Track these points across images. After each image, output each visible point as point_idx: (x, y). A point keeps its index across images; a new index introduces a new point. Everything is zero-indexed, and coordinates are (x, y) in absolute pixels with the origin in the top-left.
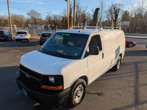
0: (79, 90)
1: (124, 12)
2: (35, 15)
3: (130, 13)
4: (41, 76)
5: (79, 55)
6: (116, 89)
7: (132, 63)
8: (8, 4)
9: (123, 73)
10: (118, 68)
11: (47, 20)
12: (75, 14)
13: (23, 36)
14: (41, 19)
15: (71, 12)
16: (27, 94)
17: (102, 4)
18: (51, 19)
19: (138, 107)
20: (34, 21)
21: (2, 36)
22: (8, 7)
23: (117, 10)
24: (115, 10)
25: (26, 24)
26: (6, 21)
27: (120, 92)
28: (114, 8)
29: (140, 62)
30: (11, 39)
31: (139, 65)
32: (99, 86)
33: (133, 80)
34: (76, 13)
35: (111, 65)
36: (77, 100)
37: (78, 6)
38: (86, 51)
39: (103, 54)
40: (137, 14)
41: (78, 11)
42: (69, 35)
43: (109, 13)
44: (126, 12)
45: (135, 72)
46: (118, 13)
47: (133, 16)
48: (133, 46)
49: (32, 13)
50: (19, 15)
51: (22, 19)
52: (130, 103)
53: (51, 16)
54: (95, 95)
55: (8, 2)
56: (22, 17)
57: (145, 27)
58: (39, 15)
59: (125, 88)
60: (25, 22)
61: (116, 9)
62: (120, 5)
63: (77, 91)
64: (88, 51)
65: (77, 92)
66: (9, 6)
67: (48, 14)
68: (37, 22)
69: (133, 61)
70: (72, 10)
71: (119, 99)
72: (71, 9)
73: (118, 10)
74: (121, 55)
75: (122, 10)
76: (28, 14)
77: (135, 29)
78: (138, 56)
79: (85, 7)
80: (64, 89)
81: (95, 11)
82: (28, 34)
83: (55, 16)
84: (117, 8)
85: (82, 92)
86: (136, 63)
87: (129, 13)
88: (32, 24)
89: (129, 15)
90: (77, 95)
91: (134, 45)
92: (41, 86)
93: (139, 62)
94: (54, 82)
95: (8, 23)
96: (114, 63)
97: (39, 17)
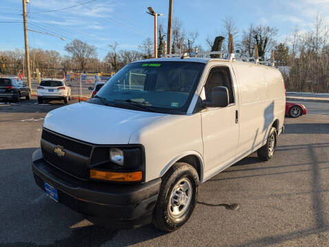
0: (181, 190)
1: (276, 47)
2: (83, 51)
3: (291, 48)
4: (91, 148)
5: (181, 106)
6: (269, 196)
7: (301, 147)
8: (25, 23)
9: (283, 166)
10: (271, 154)
11: (109, 62)
12: (171, 48)
13: (55, 91)
14: (94, 61)
15: (161, 44)
16: (57, 195)
17: (229, 28)
18: (117, 60)
19: (325, 234)
20: (79, 64)
21: (8, 91)
22: (25, 30)
23: (262, 41)
24: (257, 41)
25: (64, 69)
26: (19, 63)
27: (279, 202)
28: (256, 37)
29: (320, 145)
30: (28, 97)
31: (318, 151)
32: (229, 190)
33: (306, 179)
34: (173, 46)
35: (256, 144)
36: (176, 214)
37: (176, 33)
38: (199, 97)
39: (237, 112)
40: (306, 50)
41: (176, 42)
42: (159, 65)
43: (244, 48)
44: (281, 46)
45: (310, 164)
46: (265, 47)
47: (298, 55)
48: (301, 115)
49: (76, 46)
50: (47, 51)
51: (55, 58)
52: (304, 226)
53: (118, 53)
54: (220, 207)
55: (24, 20)
56: (55, 55)
57: (324, 77)
58: (91, 50)
59: (289, 195)
60: (60, 66)
61: (259, 39)
62: (268, 30)
63: (177, 192)
64: (203, 97)
65: (177, 195)
66: (27, 28)
67: (111, 50)
68: (86, 66)
69: (305, 143)
70: (165, 40)
71: (276, 218)
72: (161, 39)
73: (264, 42)
74: (275, 124)
75: (273, 41)
76: (68, 49)
77: (303, 83)
78: (313, 133)
79: (191, 35)
80: (147, 181)
81: (215, 43)
82: (65, 86)
83: (127, 54)
84: (262, 36)
85: (189, 198)
86: (310, 147)
87: (288, 49)
88: (75, 70)
89: (289, 54)
90: (175, 203)
91: (303, 112)
92: (91, 174)
93: (317, 146)
94: (121, 163)
95: (22, 68)
96: (261, 140)
97: (91, 57)
